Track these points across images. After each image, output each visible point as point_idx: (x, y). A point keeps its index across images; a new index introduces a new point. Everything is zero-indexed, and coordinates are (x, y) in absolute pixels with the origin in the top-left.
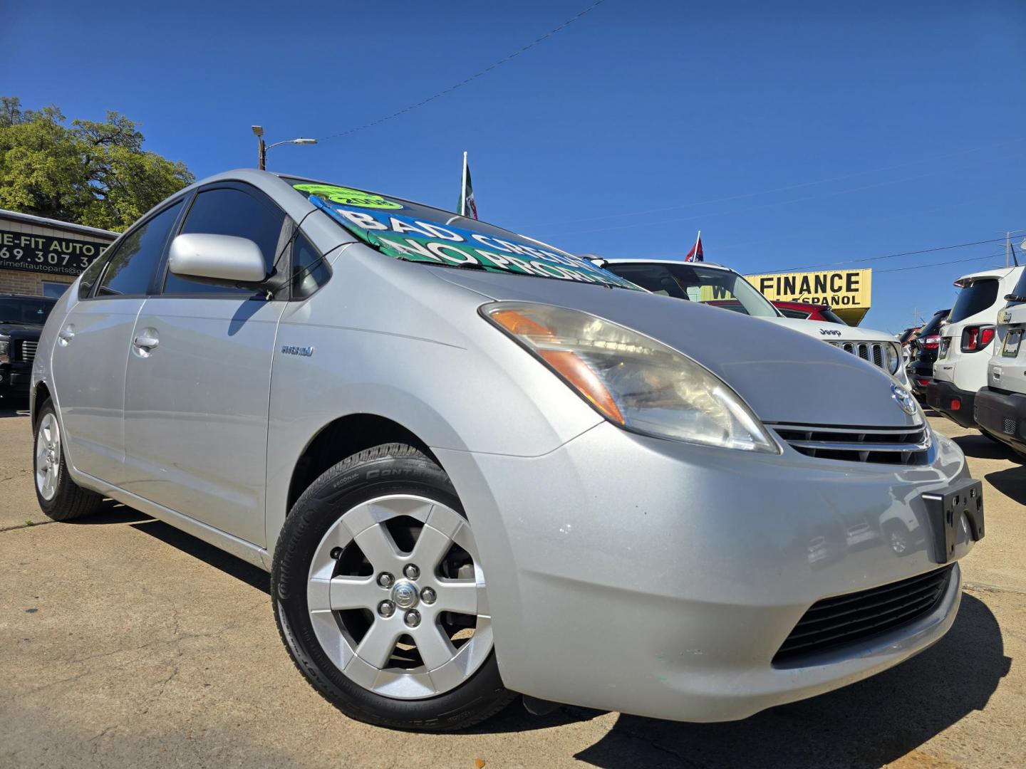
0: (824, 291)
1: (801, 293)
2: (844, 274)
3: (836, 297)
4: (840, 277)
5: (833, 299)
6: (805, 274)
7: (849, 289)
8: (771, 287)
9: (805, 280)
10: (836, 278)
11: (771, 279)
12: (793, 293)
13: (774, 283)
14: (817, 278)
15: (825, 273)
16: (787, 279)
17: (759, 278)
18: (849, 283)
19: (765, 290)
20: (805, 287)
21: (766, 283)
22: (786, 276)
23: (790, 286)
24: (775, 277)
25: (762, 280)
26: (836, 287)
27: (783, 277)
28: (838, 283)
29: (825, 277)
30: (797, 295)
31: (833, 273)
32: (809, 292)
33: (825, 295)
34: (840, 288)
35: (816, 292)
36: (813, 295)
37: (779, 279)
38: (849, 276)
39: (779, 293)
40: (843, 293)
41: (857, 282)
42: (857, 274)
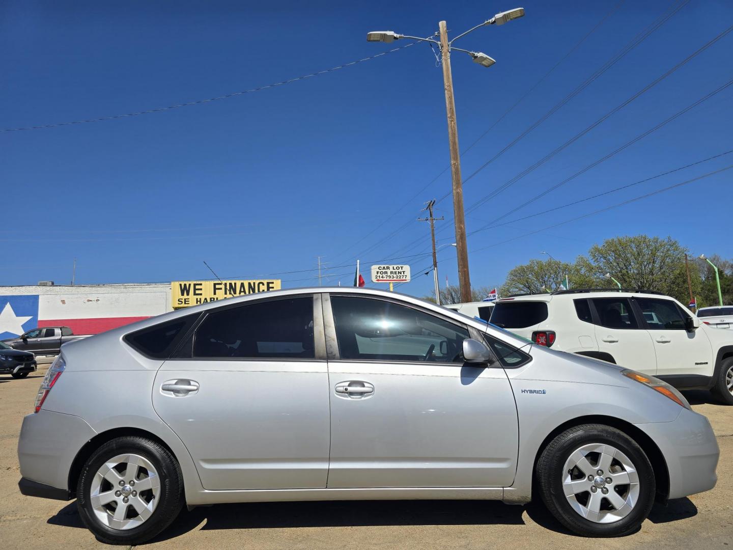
1: (240, 293)
2: (265, 282)
4: (263, 284)
6: (242, 282)
8: (221, 289)
9: (242, 285)
10: (261, 285)
12: (235, 293)
13: (223, 286)
14: (250, 284)
15: (254, 281)
16: (231, 284)
17: (212, 283)
18: (269, 288)
19: (217, 291)
20: (242, 290)
21: (217, 286)
22: (230, 282)
23: (233, 289)
24: (224, 282)
25: (215, 285)
26: (261, 291)
27: (228, 282)
28: (262, 288)
29: (254, 283)
30: (237, 296)
31: (259, 281)
32: (245, 293)
34: (263, 291)
35: (249, 293)
38: (268, 284)
39: (226, 293)
41: (273, 288)
42: (273, 283)
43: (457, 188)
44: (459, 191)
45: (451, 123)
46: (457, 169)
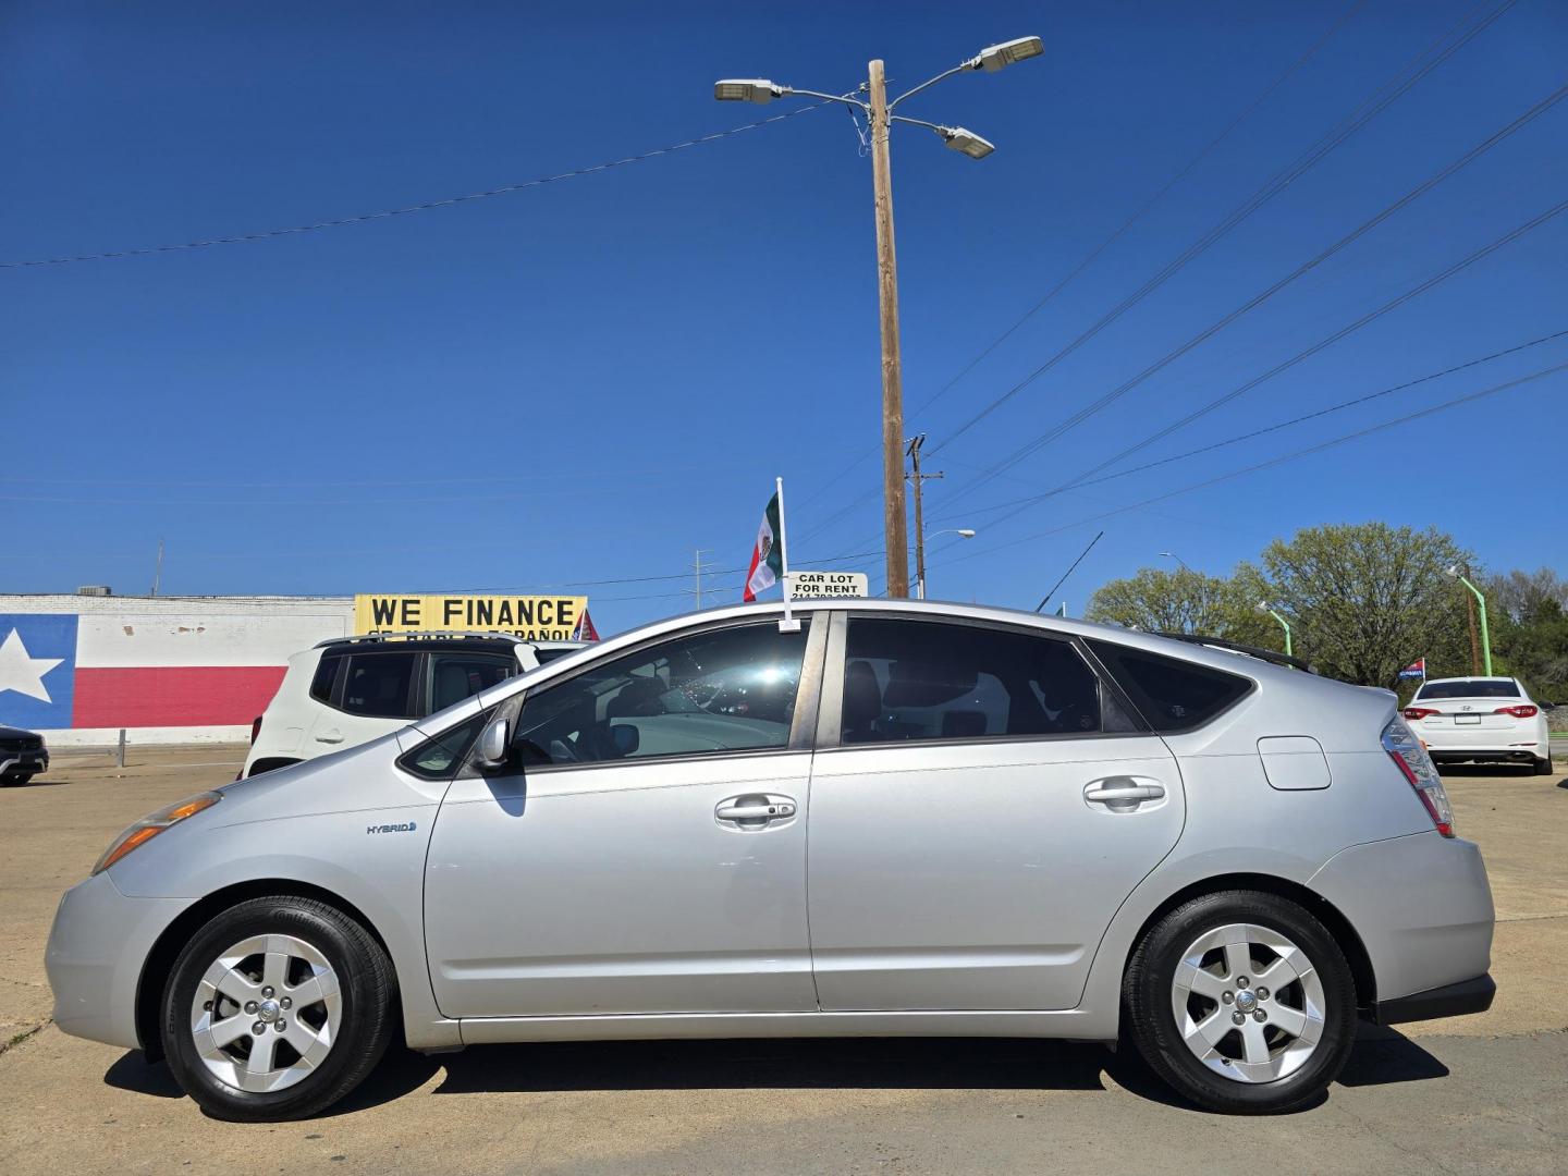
0: (530, 622)
1: (500, 623)
2: (554, 601)
3: (546, 632)
4: (550, 605)
5: (542, 633)
6: (505, 598)
7: (561, 622)
8: (460, 612)
9: (506, 606)
10: (545, 606)
11: (460, 602)
12: (489, 622)
13: (464, 607)
14: (521, 604)
15: (531, 598)
16: (481, 603)
17: (442, 599)
18: (561, 613)
19: (451, 616)
20: (505, 616)
21: (452, 607)
22: (479, 598)
23: (485, 612)
24: (465, 599)
25: (447, 603)
26: (545, 619)
27: (475, 599)
28: (547, 612)
29: (531, 603)
30: (494, 626)
31: (541, 599)
32: (511, 623)
33: (531, 628)
34: (550, 620)
35: (520, 623)
36: (516, 627)
37: (470, 603)
38: (561, 604)
39: (470, 623)
40: (554, 626)
41: (570, 613)
42: (570, 603)
43: (891, 414)
44: (895, 420)
45: (885, 277)
46: (893, 376)
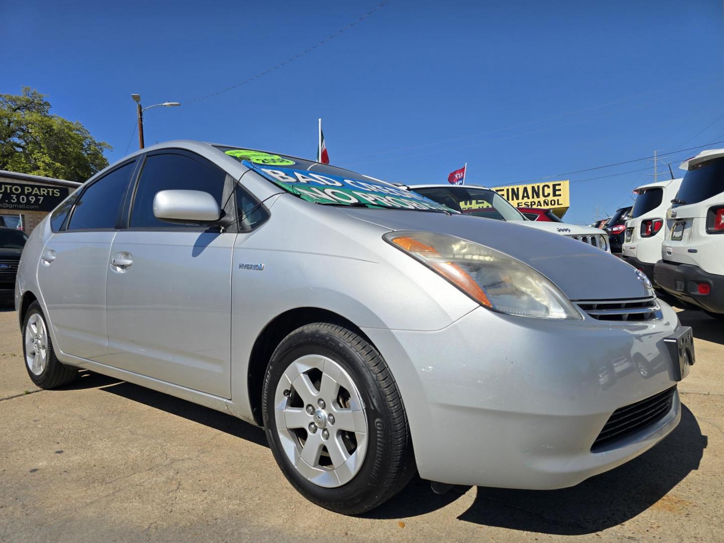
0: (538, 197)
1: (523, 199)
2: (551, 184)
3: (547, 201)
4: (548, 187)
5: (544, 202)
6: (525, 186)
7: (555, 195)
8: (503, 195)
9: (525, 190)
10: (546, 188)
11: (503, 190)
12: (518, 199)
13: (505, 192)
14: (533, 188)
15: (539, 184)
16: (513, 190)
18: (555, 190)
20: (525, 195)
22: (512, 187)
23: (515, 194)
24: (505, 188)
26: (546, 194)
27: (510, 188)
28: (547, 191)
29: (538, 187)
30: (520, 200)
31: (544, 184)
32: (529, 198)
33: (539, 199)
34: (549, 194)
35: (533, 197)
36: (531, 200)
37: (508, 190)
38: (554, 186)
40: (551, 198)
41: (560, 190)
42: (560, 185)
